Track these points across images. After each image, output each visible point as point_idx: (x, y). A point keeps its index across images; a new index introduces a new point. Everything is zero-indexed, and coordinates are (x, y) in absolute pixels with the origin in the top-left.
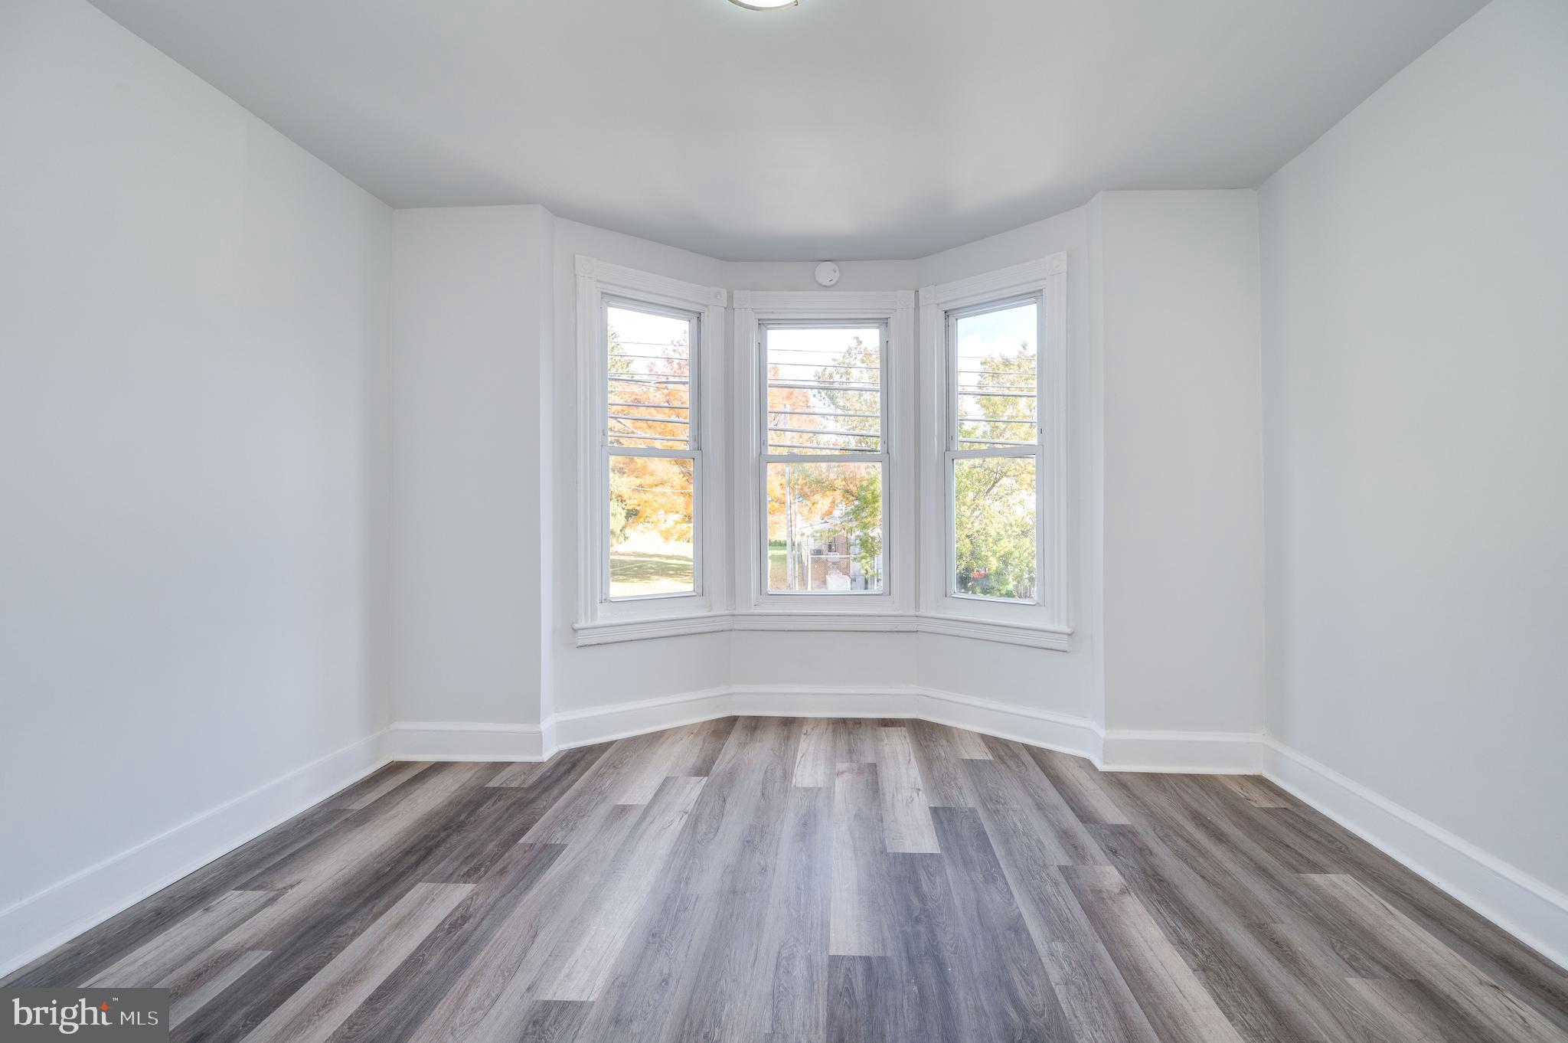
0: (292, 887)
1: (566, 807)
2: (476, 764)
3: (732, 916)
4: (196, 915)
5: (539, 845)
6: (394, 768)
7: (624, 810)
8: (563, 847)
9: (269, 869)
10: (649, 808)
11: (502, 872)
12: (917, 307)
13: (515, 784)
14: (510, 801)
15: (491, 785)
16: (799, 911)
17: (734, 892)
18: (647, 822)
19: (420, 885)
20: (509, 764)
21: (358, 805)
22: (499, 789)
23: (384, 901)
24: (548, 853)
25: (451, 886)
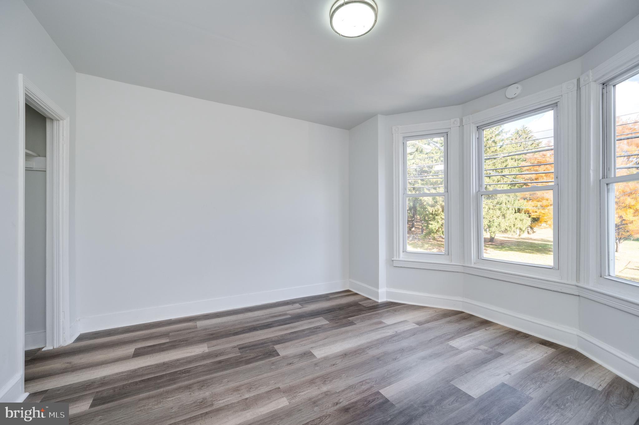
0: (305, 307)
1: (369, 315)
2: (364, 296)
3: (369, 363)
4: (291, 305)
5: (351, 321)
6: (348, 291)
7: (381, 323)
8: (356, 324)
9: (307, 303)
10: (388, 326)
11: (337, 323)
12: (579, 88)
13: (364, 305)
14: (359, 308)
15: (359, 303)
16: (388, 375)
17: (378, 359)
18: (382, 329)
19: (321, 317)
20: (370, 299)
21: (331, 297)
22: (361, 304)
23: (314, 317)
24: (352, 323)
25: (326, 320)
